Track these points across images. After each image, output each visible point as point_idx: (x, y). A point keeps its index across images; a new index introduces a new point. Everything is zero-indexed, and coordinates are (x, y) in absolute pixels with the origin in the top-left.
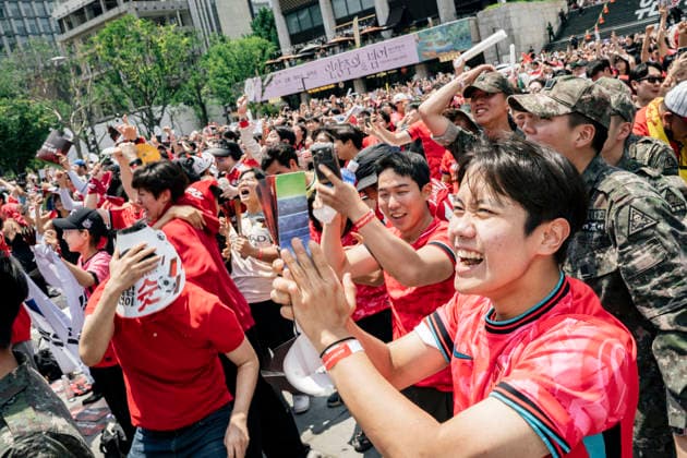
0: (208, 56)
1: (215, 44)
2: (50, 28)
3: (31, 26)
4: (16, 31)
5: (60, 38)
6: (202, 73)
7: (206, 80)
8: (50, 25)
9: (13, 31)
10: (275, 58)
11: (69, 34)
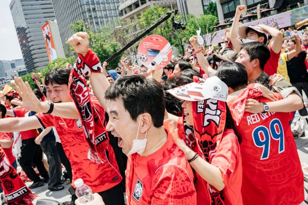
0: (187, 24)
3: (109, 14)
4: (103, 16)
5: (120, 18)
8: (116, 13)
10: (217, 25)
11: (125, 16)
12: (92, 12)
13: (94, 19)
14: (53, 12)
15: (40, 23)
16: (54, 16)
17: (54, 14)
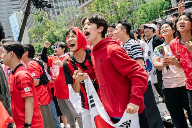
0: (137, 10)
1: (140, 4)
2: (76, 4)
3: (69, 4)
4: (64, 6)
5: (79, 7)
6: (134, 17)
7: (136, 20)
8: (76, 3)
9: (63, 6)
10: (169, 9)
11: (83, 5)
12: (54, 3)
13: (55, 9)
14: (19, 4)
15: (9, 13)
16: (20, 8)
17: (20, 6)
